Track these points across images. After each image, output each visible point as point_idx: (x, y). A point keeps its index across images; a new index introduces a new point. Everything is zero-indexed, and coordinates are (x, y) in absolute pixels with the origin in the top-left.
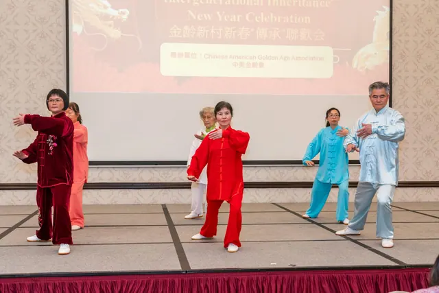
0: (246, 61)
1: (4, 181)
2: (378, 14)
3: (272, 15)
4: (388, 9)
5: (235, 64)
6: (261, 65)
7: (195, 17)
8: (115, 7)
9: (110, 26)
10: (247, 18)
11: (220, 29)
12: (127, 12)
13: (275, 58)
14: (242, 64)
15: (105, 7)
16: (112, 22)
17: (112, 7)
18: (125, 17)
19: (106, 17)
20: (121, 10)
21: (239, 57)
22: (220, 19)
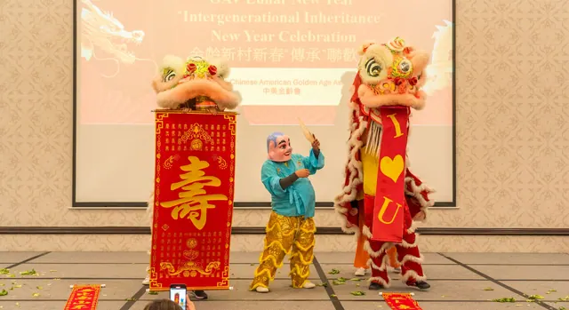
0: (278, 87)
1: (4, 224)
2: (437, 30)
3: (310, 33)
4: (450, 24)
5: (266, 90)
6: (298, 91)
7: (219, 38)
8: (128, 29)
9: (123, 49)
10: (281, 38)
11: (249, 51)
12: (142, 33)
13: (314, 83)
14: (274, 91)
15: (118, 29)
16: (124, 46)
17: (125, 29)
18: (140, 39)
19: (117, 40)
20: (134, 32)
21: (271, 83)
22: (249, 39)
